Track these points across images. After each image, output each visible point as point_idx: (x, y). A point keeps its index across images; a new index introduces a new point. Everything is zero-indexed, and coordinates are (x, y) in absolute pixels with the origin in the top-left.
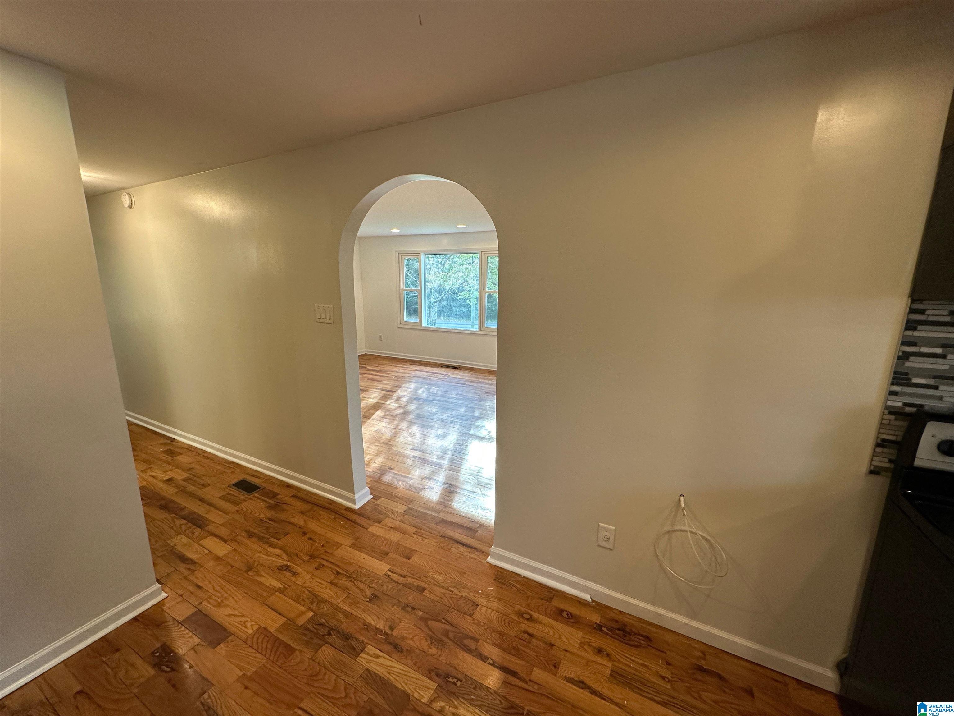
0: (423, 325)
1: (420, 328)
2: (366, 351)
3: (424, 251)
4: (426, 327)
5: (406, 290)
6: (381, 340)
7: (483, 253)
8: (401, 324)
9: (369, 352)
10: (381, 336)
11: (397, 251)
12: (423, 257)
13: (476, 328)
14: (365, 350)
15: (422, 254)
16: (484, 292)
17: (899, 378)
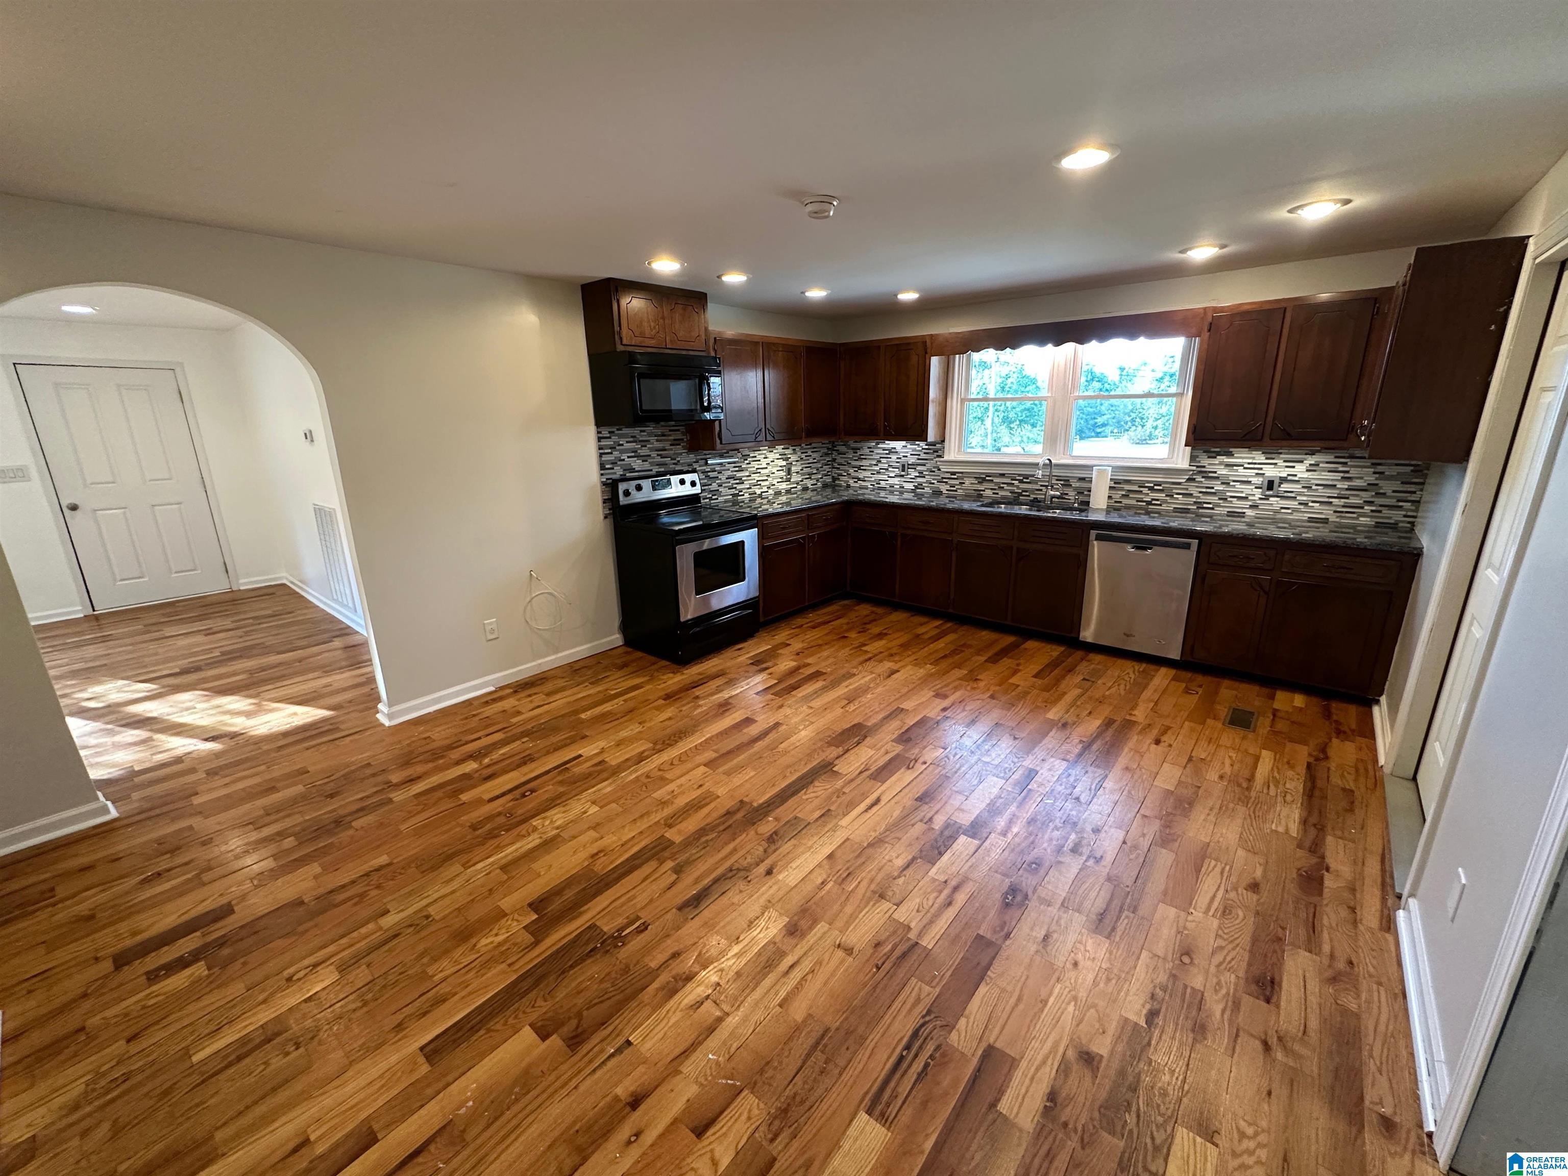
17: (602, 467)
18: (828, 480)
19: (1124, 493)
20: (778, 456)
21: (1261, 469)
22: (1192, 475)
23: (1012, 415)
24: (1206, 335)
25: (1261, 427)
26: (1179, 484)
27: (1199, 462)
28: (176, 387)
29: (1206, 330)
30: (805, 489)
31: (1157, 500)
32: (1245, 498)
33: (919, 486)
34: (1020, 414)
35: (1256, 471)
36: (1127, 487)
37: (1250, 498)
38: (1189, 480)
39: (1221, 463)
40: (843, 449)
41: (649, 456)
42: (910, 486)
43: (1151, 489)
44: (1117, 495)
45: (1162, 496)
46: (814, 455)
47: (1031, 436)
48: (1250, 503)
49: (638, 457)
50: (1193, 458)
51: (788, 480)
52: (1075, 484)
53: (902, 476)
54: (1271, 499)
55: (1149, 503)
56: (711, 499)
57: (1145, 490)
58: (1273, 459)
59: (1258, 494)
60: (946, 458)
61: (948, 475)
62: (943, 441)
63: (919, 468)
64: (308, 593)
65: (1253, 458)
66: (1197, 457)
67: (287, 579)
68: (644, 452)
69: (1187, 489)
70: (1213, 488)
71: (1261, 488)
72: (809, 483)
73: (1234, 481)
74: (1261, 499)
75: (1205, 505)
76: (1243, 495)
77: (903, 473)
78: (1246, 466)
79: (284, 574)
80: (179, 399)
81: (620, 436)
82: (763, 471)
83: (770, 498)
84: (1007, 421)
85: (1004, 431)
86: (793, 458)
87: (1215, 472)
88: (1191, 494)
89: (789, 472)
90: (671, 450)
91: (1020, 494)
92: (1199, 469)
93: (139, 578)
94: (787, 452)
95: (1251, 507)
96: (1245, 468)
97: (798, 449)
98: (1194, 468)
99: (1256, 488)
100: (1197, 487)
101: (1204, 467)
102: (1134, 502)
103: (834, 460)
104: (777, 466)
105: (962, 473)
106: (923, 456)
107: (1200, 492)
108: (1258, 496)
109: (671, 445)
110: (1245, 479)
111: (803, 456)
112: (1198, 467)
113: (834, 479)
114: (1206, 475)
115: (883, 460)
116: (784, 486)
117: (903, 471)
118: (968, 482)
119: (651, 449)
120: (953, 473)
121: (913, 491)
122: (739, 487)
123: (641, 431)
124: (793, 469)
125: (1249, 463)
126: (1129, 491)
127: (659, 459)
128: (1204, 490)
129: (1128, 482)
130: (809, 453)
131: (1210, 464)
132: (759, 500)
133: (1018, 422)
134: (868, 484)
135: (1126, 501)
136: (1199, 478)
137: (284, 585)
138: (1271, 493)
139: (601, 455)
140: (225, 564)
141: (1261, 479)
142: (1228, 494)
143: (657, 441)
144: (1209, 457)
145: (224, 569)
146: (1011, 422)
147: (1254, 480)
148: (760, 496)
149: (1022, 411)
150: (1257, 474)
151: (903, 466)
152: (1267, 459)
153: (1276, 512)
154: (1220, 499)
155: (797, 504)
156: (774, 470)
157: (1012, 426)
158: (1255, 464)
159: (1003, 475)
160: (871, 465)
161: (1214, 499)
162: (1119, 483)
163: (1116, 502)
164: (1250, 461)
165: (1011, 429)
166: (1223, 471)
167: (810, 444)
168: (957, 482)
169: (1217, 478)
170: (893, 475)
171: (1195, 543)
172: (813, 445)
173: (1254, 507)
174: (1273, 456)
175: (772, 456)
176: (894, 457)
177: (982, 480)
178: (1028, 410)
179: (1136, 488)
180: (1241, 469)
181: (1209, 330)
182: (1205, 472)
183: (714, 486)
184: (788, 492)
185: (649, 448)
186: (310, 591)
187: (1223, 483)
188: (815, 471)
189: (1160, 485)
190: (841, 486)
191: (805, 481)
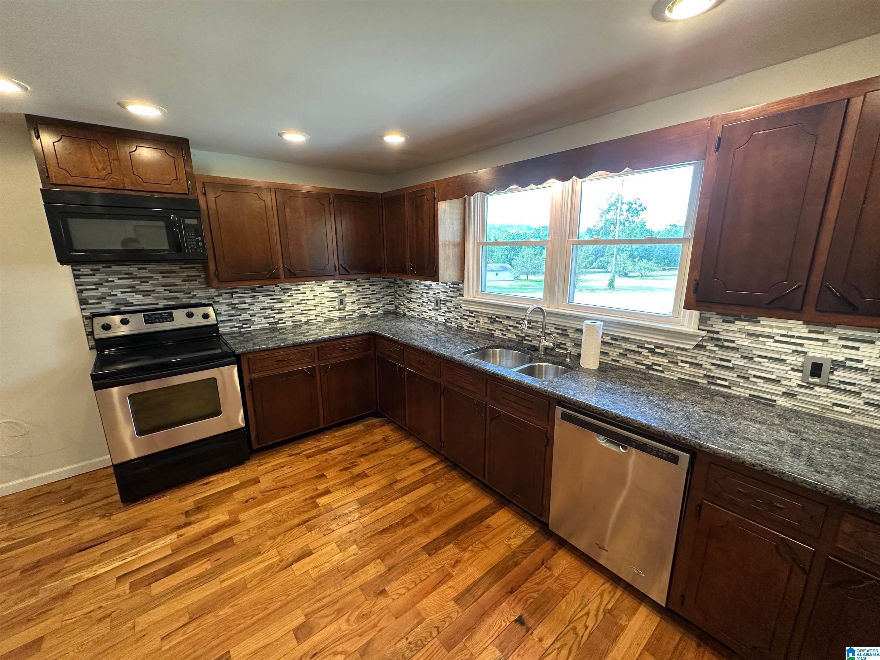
17: (83, 302)
18: (391, 308)
19: (621, 351)
20: (328, 289)
21: (802, 345)
22: (702, 341)
23: (635, 253)
24: (713, 156)
25: (801, 293)
26: (686, 350)
27: (712, 326)
29: (713, 149)
30: (363, 316)
31: (659, 365)
32: (777, 382)
33: (448, 320)
34: (641, 253)
35: (794, 347)
36: (625, 345)
37: (783, 382)
38: (698, 346)
39: (740, 331)
40: (400, 283)
41: (154, 291)
42: (441, 319)
43: (651, 351)
44: (614, 353)
45: (664, 361)
46: (374, 288)
47: (646, 266)
48: (784, 390)
49: (137, 292)
50: (702, 321)
51: (343, 309)
52: (573, 335)
53: (437, 310)
54: (817, 389)
55: (649, 367)
56: (240, 327)
57: (645, 352)
58: (822, 333)
59: (796, 378)
60: (465, 297)
61: (467, 313)
62: (463, 281)
63: (448, 304)
65: (790, 329)
66: (709, 319)
68: (145, 287)
69: (695, 358)
70: (729, 361)
71: (801, 371)
72: (368, 311)
73: (760, 356)
74: (799, 386)
75: (719, 382)
76: (774, 377)
77: (437, 307)
78: (777, 338)
81: (108, 274)
82: (308, 302)
83: (319, 324)
84: (632, 257)
85: (629, 262)
86: (347, 290)
87: (733, 342)
88: (701, 365)
89: (342, 302)
90: (185, 285)
91: (523, 338)
92: (711, 335)
94: (338, 285)
95: (785, 394)
96: (776, 341)
97: (352, 283)
98: (704, 333)
99: (793, 370)
100: (709, 357)
101: (718, 333)
102: (632, 364)
103: (396, 292)
104: (328, 297)
105: (478, 312)
106: (450, 294)
107: (713, 364)
108: (794, 383)
109: (183, 281)
110: (778, 356)
111: (360, 289)
112: (709, 332)
113: (397, 307)
114: (721, 344)
115: (425, 295)
116: (336, 314)
117: (437, 306)
118: (482, 320)
119: (154, 285)
120: (471, 312)
121: (444, 324)
122: (278, 316)
123: (139, 269)
124: (347, 299)
125: (782, 335)
126: (626, 350)
127: (167, 294)
128: (718, 362)
129: (626, 340)
130: (367, 286)
131: (724, 330)
132: (306, 327)
133: (638, 258)
134: (415, 314)
135: (623, 361)
136: (710, 346)
138: (817, 380)
139: (80, 292)
141: (801, 359)
142: (750, 372)
143: (163, 277)
144: (724, 321)
146: (635, 257)
147: (791, 359)
148: (307, 323)
149: (642, 251)
150: (794, 351)
151: (437, 301)
152: (810, 331)
153: (823, 408)
154: (739, 376)
155: (351, 329)
156: (324, 301)
157: (635, 260)
158: (792, 337)
159: (509, 318)
160: (417, 298)
161: (731, 376)
162: (617, 340)
163: (613, 360)
164: (785, 332)
165: (634, 262)
166: (743, 341)
167: (369, 279)
168: (474, 320)
169: (736, 349)
170: (430, 308)
171: (685, 457)
172: (371, 280)
173: (789, 395)
174: (821, 329)
175: (319, 289)
176: (431, 293)
177: (493, 320)
178: (646, 250)
179: (634, 348)
180: (770, 342)
181: (717, 149)
182: (720, 340)
183: (245, 316)
184: (341, 319)
185: (152, 284)
187: (743, 357)
188: (374, 301)
189: (662, 348)
190: (400, 314)
191: (362, 310)
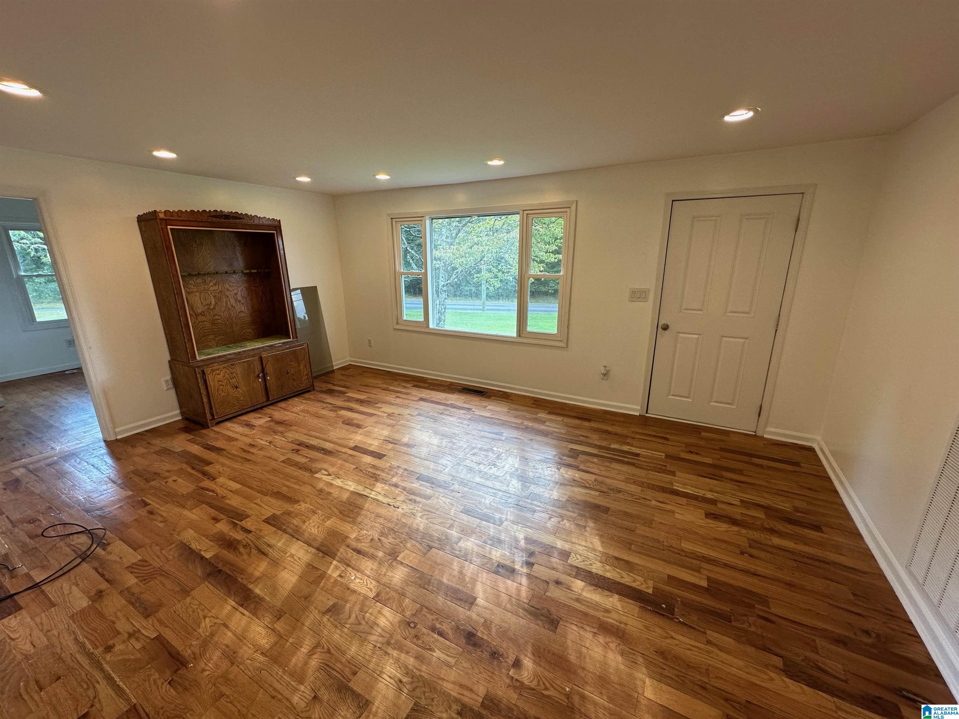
0: (431, 326)
1: (427, 330)
2: (351, 361)
3: (428, 213)
4: (435, 329)
5: (405, 274)
6: (370, 346)
7: (526, 212)
8: (397, 323)
9: (353, 361)
10: (370, 341)
11: (388, 215)
12: (428, 222)
13: (512, 332)
14: (348, 359)
15: (427, 217)
16: (526, 278)
28: (797, 215)
64: (842, 483)
67: (819, 444)
79: (819, 438)
80: (794, 227)
93: (685, 397)
137: (811, 450)
140: (761, 408)
145: (758, 412)
186: (852, 494)
